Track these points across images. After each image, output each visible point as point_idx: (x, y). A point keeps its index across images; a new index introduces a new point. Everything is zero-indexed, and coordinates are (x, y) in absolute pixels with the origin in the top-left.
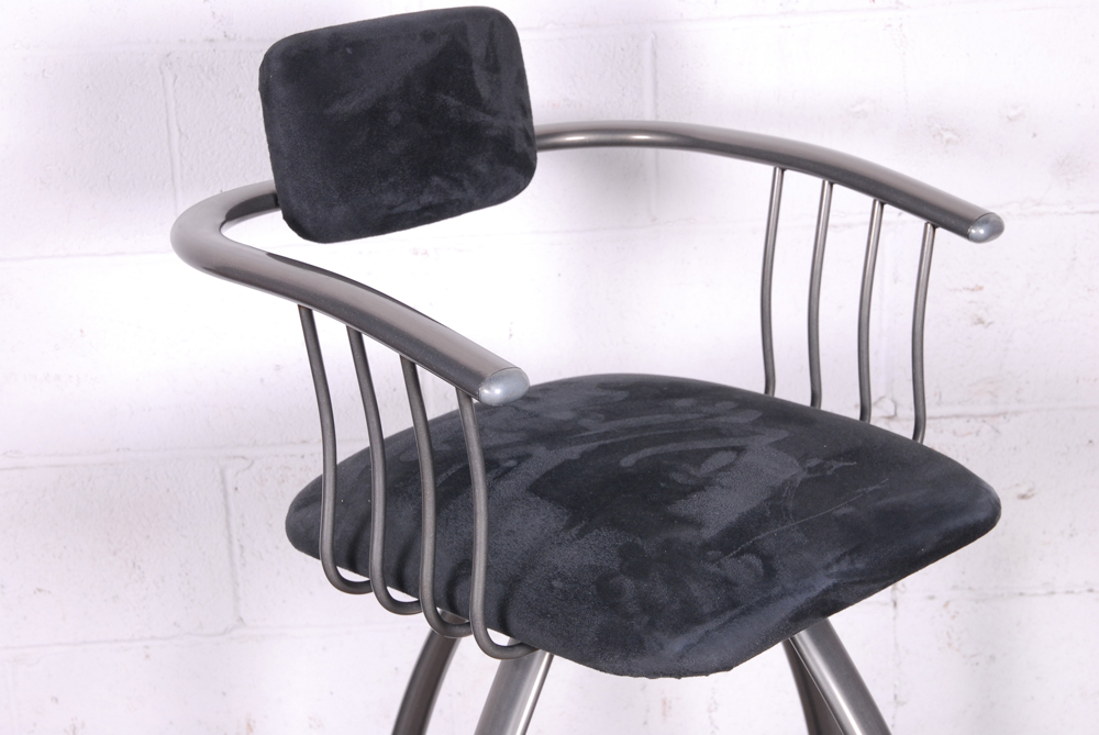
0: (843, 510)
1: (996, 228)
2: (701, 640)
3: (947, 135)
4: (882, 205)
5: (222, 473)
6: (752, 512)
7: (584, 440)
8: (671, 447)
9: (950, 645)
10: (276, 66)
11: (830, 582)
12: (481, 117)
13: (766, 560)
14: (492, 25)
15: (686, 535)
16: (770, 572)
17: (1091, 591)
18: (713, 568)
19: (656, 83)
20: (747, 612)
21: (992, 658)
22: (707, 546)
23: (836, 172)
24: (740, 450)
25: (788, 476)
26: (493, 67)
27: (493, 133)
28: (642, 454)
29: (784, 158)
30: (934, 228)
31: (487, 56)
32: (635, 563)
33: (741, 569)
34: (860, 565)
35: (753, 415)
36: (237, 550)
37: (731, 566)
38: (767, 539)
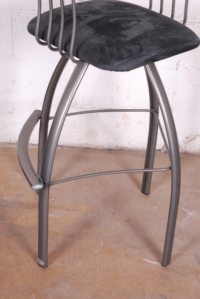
0: (161, 38)
2: (123, 63)
6: (139, 36)
7: (102, 14)
8: (123, 18)
9: (189, 81)
11: (155, 54)
13: (141, 47)
15: (123, 39)
16: (141, 50)
18: (128, 47)
20: (135, 58)
22: (127, 42)
24: (139, 21)
25: (150, 28)
28: (115, 19)
32: (110, 44)
33: (134, 48)
34: (163, 51)
35: (144, 13)
36: (14, 37)
37: (132, 47)
38: (142, 42)
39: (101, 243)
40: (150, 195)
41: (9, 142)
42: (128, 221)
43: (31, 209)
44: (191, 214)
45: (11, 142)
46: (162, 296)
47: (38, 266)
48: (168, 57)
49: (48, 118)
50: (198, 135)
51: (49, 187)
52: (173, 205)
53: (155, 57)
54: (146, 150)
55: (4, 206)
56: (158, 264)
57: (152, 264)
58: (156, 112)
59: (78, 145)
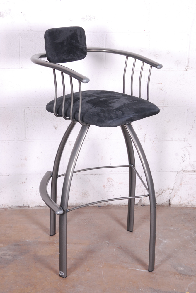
0: (135, 107)
1: (161, 67)
2: (113, 121)
3: (157, 56)
4: (144, 63)
5: (24, 110)
6: (121, 106)
7: (94, 97)
8: (108, 98)
9: (154, 149)
10: (47, 34)
11: (132, 116)
12: (79, 45)
13: (123, 112)
14: (81, 30)
15: (111, 108)
16: (123, 114)
17: (179, 140)
18: (115, 113)
19: (106, 43)
20: (120, 118)
21: (161, 152)
22: (114, 110)
23: (136, 57)
24: (119, 99)
25: (126, 102)
26: (81, 37)
27: (80, 48)
28: (104, 99)
29: (128, 55)
30: (152, 66)
31: (80, 35)
32: (103, 111)
33: (119, 113)
34: (137, 115)
35: (121, 95)
36: (26, 125)
37: (117, 112)
38: (123, 109)
39: (103, 261)
40: (133, 232)
41: (23, 206)
42: (120, 248)
43: (47, 245)
44: (165, 241)
45: (24, 206)
46: (151, 288)
47: (60, 277)
48: (141, 119)
49: (57, 176)
50: (165, 190)
51: (67, 213)
52: (153, 221)
53: (133, 118)
54: (128, 205)
55: (27, 245)
56: (146, 271)
57: (141, 271)
58: (133, 166)
59: (75, 205)
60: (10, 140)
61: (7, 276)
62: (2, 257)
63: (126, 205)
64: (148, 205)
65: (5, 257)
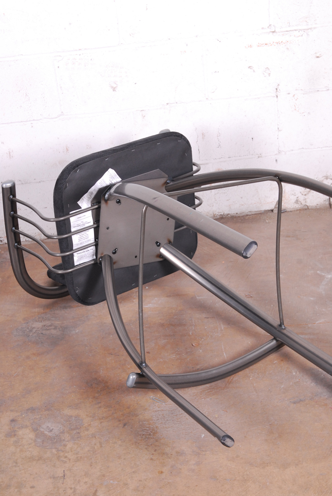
9: (295, 109)
21: (309, 113)
39: (222, 325)
42: (250, 296)
44: (329, 276)
60: (34, 120)
61: (54, 368)
62: (44, 332)
63: (253, 213)
64: (291, 210)
65: (48, 332)
